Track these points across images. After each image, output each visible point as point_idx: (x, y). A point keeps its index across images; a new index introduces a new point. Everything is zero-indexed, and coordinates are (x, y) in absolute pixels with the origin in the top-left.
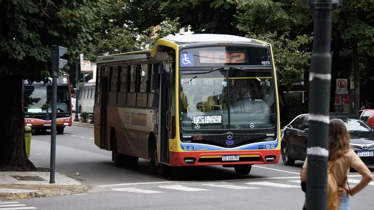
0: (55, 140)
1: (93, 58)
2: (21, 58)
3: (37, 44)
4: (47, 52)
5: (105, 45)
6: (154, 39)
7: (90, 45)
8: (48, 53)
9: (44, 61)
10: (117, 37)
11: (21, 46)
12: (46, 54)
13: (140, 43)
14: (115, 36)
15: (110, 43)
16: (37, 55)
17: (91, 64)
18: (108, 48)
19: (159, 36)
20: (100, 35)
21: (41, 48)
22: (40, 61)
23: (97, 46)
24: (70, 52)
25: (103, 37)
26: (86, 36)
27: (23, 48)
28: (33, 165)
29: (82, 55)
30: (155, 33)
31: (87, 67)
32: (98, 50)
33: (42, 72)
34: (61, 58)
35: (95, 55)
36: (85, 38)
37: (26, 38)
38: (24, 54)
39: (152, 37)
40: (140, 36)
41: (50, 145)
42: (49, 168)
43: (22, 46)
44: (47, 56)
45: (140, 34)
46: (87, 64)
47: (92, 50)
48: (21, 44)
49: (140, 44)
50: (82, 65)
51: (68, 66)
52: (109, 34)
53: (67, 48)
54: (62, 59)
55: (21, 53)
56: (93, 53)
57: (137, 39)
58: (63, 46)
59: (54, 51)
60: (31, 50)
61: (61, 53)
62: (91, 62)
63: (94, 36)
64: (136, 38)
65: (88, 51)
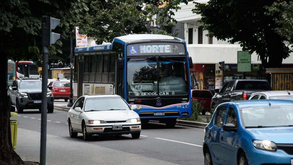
0: (46, 129)
1: (90, 31)
2: (8, 30)
3: (26, 13)
4: (37, 24)
5: (104, 15)
6: (162, 8)
7: (87, 16)
8: (39, 25)
9: (34, 34)
10: (118, 7)
11: (7, 15)
12: (36, 26)
13: (145, 13)
14: (117, 6)
15: (110, 13)
16: (26, 27)
17: (88, 39)
18: (108, 19)
19: (168, 4)
20: (98, 4)
21: (30, 18)
22: (30, 34)
23: (95, 16)
24: (62, 24)
25: (103, 7)
26: (82, 5)
27: (10, 18)
28: (20, 158)
29: (77, 28)
30: (163, 1)
31: (84, 42)
32: (96, 22)
33: (30, 48)
34: (53, 31)
35: (93, 27)
36: (80, 7)
37: (13, 7)
38: (12, 25)
39: (160, 7)
40: (146, 5)
41: (39, 134)
42: (39, 161)
43: (9, 16)
44: (37, 28)
45: (145, 2)
46: (83, 39)
47: (89, 22)
48: (8, 14)
49: (146, 15)
50: (78, 39)
51: (61, 42)
52: (109, 2)
53: (60, 20)
54: (53, 33)
55: (8, 25)
56: (90, 25)
57: (143, 9)
58: (54, 17)
59: (44, 23)
60: (19, 20)
61: (53, 26)
62: (88, 36)
63: (91, 4)
64: (141, 7)
65: (85, 24)
